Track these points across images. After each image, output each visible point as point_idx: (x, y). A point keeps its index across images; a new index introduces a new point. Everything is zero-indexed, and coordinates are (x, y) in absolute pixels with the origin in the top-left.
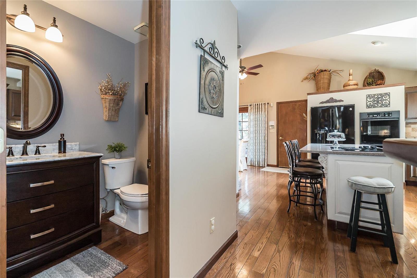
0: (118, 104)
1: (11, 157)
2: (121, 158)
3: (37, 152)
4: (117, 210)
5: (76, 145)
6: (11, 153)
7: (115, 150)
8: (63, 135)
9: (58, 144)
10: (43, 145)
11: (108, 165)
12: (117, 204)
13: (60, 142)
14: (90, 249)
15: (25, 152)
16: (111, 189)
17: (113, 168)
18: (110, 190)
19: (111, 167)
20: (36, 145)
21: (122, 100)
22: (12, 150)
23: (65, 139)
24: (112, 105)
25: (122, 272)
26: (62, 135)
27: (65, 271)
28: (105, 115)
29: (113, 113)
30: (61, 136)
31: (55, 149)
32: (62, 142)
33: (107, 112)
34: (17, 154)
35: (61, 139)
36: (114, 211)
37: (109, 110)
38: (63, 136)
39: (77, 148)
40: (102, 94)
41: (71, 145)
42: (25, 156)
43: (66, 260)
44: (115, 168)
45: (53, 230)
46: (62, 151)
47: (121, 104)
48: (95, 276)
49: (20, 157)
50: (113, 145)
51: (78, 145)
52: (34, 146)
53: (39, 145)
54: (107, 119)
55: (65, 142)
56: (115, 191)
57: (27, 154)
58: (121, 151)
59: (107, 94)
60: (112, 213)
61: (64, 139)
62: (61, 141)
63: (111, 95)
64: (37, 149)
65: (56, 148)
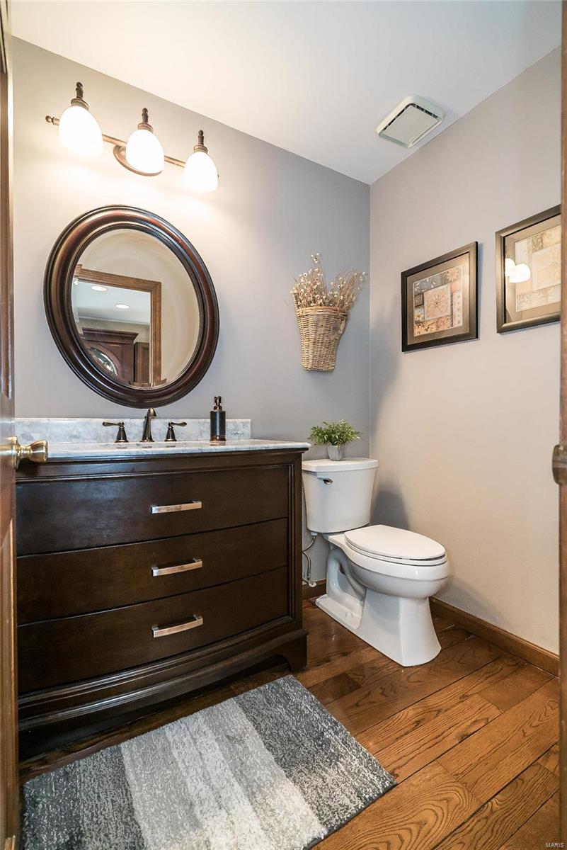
0: (336, 329)
1: (122, 443)
2: (343, 458)
3: (171, 435)
4: (334, 584)
5: (244, 424)
6: (122, 436)
7: (330, 439)
8: (220, 398)
9: (209, 420)
10: (181, 421)
11: (314, 473)
12: (334, 568)
13: (213, 415)
14: (281, 681)
15: (147, 436)
16: (322, 531)
17: (326, 481)
18: (319, 533)
19: (321, 479)
20: (168, 421)
21: (345, 317)
22: (123, 429)
23: (223, 410)
24: (321, 331)
25: (381, 796)
26: (218, 400)
27: (228, 737)
28: (306, 356)
29: (324, 351)
30: (216, 402)
31: (204, 432)
32: (218, 415)
33: (311, 349)
34: (134, 438)
35: (215, 408)
36: (325, 584)
37: (314, 342)
38: (220, 401)
39: (248, 431)
40: (298, 306)
41: (235, 424)
42: (147, 443)
43: (229, 700)
44: (331, 482)
45: (199, 622)
46: (218, 434)
47: (342, 328)
48: (306, 785)
49: (137, 445)
50: (324, 427)
51: (249, 425)
52: (164, 423)
53: (174, 421)
54: (310, 366)
55: (223, 415)
56: (330, 537)
57: (151, 439)
58: (344, 443)
59: (312, 305)
60: (322, 589)
61: (220, 408)
62: (215, 413)
63: (321, 305)
64: (169, 429)
65: (205, 429)
